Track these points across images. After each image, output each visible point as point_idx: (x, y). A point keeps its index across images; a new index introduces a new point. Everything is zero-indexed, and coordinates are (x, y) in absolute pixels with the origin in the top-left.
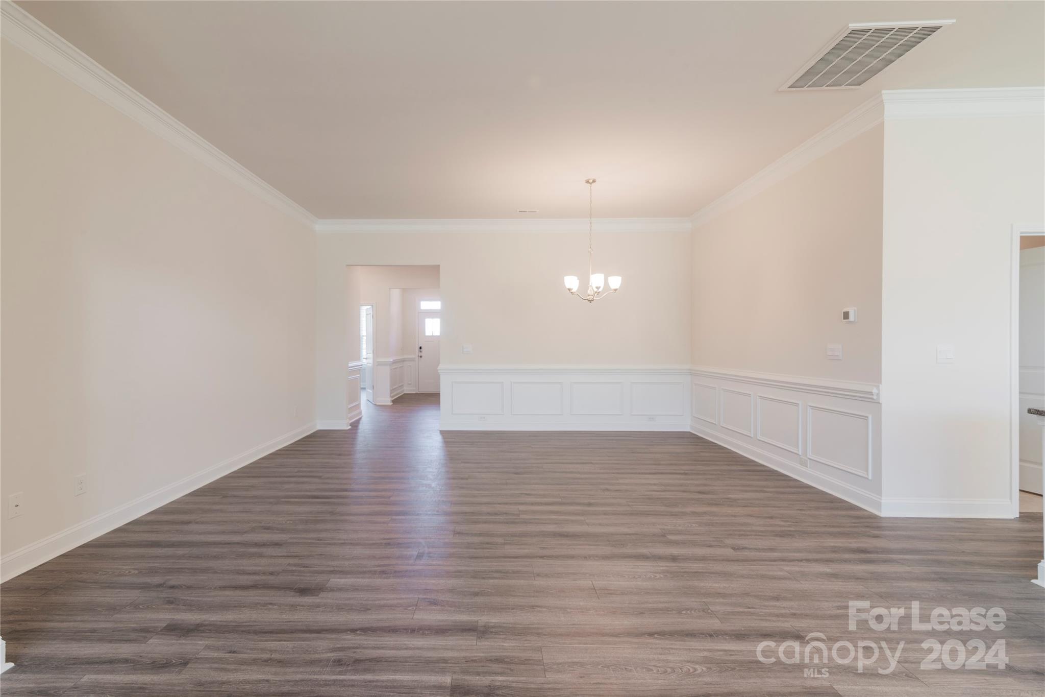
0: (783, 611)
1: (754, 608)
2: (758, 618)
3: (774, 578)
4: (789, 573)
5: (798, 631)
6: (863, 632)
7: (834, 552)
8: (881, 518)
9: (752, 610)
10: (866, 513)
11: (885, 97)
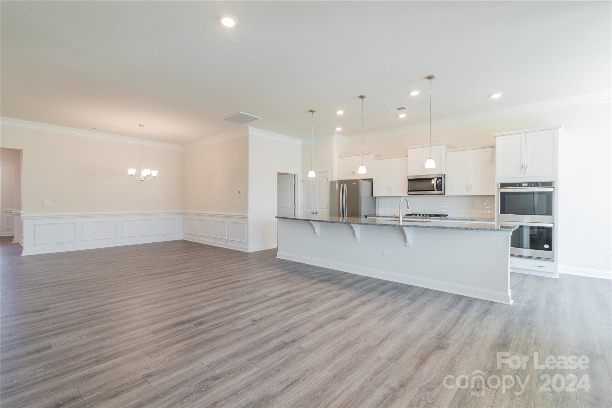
8: (248, 253)
11: (249, 128)
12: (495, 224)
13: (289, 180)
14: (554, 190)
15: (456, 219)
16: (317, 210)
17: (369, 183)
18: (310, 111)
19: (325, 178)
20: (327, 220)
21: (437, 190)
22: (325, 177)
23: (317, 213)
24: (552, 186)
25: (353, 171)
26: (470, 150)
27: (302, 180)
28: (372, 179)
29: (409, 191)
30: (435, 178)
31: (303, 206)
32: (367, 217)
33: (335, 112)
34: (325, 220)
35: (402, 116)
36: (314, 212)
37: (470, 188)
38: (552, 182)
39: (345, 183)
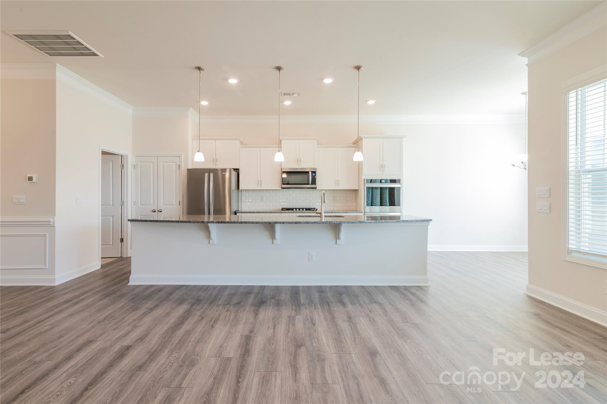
0: (71, 338)
1: (58, 346)
2: (64, 348)
3: (46, 331)
4: (51, 325)
5: (88, 340)
6: (108, 325)
7: (57, 307)
8: (56, 286)
9: (58, 347)
10: (47, 287)
11: (57, 67)
12: (362, 215)
13: (111, 163)
14: (401, 186)
15: (332, 212)
16: (161, 207)
17: (234, 174)
18: (196, 68)
19: (174, 164)
20: (178, 220)
21: (312, 184)
22: (175, 162)
23: (161, 211)
24: (400, 183)
25: (214, 159)
26: (338, 147)
27: (134, 166)
28: (238, 169)
29: (283, 184)
30: (310, 172)
31: (134, 202)
32: (238, 214)
33: (226, 79)
34: (174, 219)
35: (287, 103)
36: (156, 210)
37: (337, 182)
38: (400, 180)
39: (212, 173)
